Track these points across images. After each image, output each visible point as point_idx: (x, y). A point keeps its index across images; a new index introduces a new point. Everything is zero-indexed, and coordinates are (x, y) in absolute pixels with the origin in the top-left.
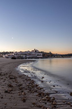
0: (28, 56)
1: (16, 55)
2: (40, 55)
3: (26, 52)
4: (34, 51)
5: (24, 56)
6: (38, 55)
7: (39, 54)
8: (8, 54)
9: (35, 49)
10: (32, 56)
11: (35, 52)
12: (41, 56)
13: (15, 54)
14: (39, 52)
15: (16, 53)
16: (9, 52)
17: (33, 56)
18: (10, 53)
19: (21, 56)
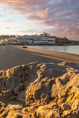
0: (35, 42)
1: (19, 40)
2: (52, 41)
3: (33, 35)
4: (44, 35)
5: (30, 42)
6: (49, 41)
7: (51, 39)
8: (9, 39)
9: (45, 33)
10: (41, 42)
11: (46, 36)
12: (54, 42)
13: (17, 39)
14: (51, 37)
15: (19, 37)
16: (10, 35)
17: (43, 42)
18: (12, 36)
19: (27, 41)
